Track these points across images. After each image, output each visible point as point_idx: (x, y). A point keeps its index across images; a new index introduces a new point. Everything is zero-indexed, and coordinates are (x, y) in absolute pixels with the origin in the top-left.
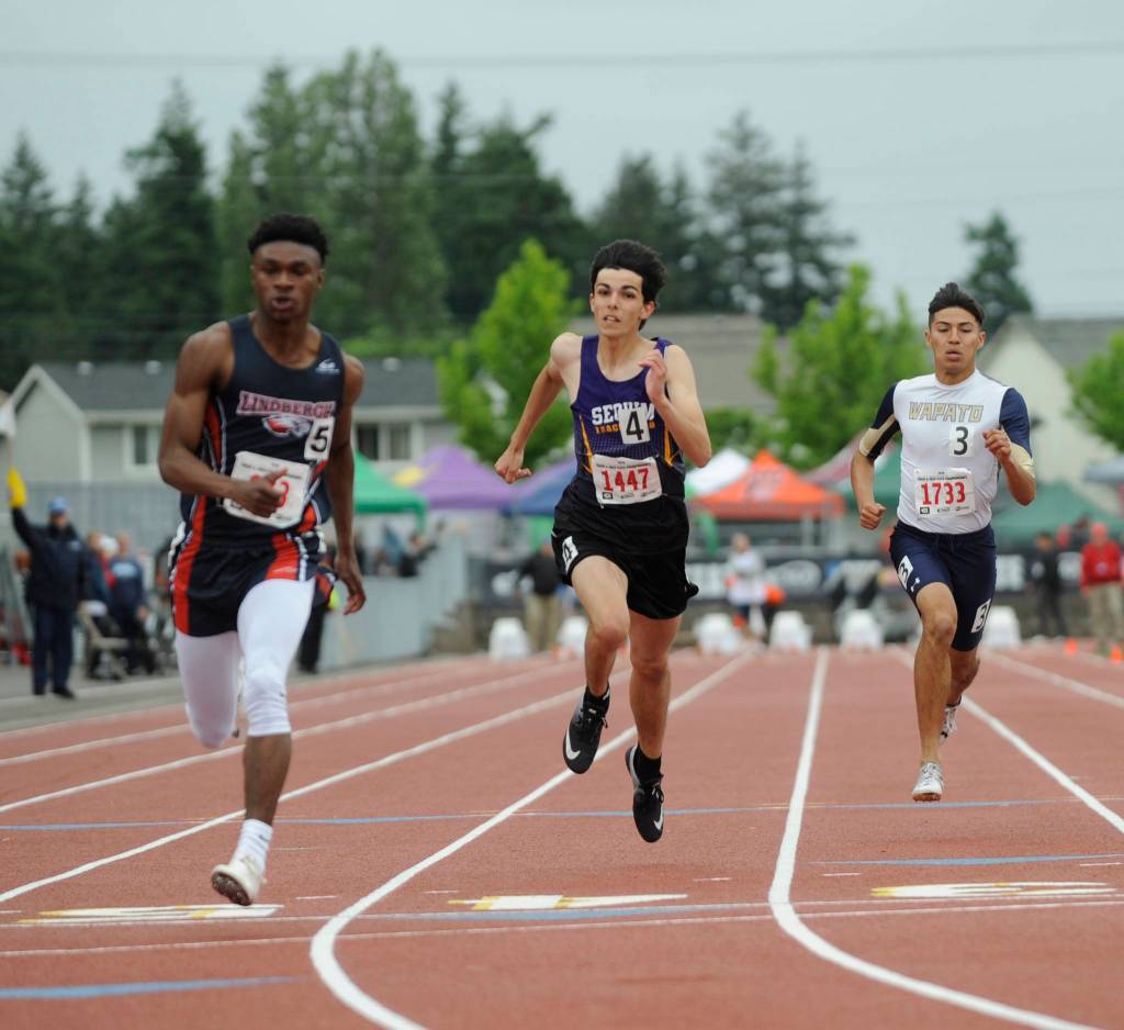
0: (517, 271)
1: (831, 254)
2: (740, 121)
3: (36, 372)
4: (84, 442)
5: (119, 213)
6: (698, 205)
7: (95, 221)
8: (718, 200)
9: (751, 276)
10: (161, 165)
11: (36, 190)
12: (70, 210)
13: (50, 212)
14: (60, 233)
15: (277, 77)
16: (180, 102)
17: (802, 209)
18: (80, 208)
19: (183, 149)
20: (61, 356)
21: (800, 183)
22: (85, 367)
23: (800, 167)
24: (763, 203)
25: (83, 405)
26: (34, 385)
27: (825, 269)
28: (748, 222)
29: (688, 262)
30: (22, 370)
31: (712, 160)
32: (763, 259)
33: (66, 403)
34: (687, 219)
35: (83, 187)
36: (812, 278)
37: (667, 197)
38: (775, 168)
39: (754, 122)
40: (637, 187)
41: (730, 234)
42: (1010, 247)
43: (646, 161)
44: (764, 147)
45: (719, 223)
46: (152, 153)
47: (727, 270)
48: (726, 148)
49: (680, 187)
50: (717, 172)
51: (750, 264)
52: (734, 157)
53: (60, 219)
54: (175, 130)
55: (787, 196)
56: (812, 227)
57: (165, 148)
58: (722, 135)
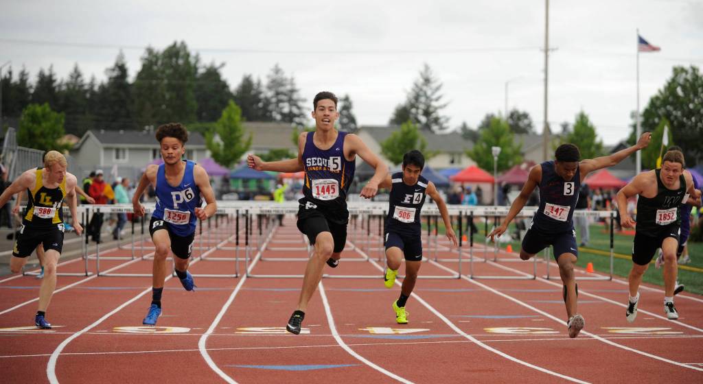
0: (227, 109)
1: (300, 104)
2: (276, 66)
3: (89, 132)
4: (102, 153)
5: (102, 87)
6: (264, 89)
7: (96, 88)
8: (269, 88)
9: (277, 109)
10: (115, 74)
11: (79, 79)
12: (90, 85)
13: (82, 86)
14: (86, 91)
15: (150, 51)
16: (121, 57)
17: (292, 91)
18: (92, 85)
19: (122, 69)
20: (97, 127)
21: (292, 84)
22: (103, 132)
23: (292, 79)
24: (282, 89)
25: (102, 141)
26: (88, 136)
27: (299, 108)
28: (278, 94)
29: (261, 105)
30: (85, 132)
31: (268, 76)
32: (281, 105)
33: (97, 141)
34: (260, 93)
35: (93, 79)
36: (295, 110)
37: (255, 86)
38: (286, 79)
39: (280, 66)
40: (247, 85)
41: (272, 97)
42: (350, 104)
43: (250, 76)
44: (283, 73)
45: (270, 94)
46: (113, 70)
47: (271, 107)
48: (272, 73)
49: (259, 84)
50: (270, 80)
51: (277, 106)
52: (274, 76)
53: (86, 87)
54: (120, 64)
55: (289, 87)
56: (295, 96)
57: (117, 69)
58: (272, 70)
